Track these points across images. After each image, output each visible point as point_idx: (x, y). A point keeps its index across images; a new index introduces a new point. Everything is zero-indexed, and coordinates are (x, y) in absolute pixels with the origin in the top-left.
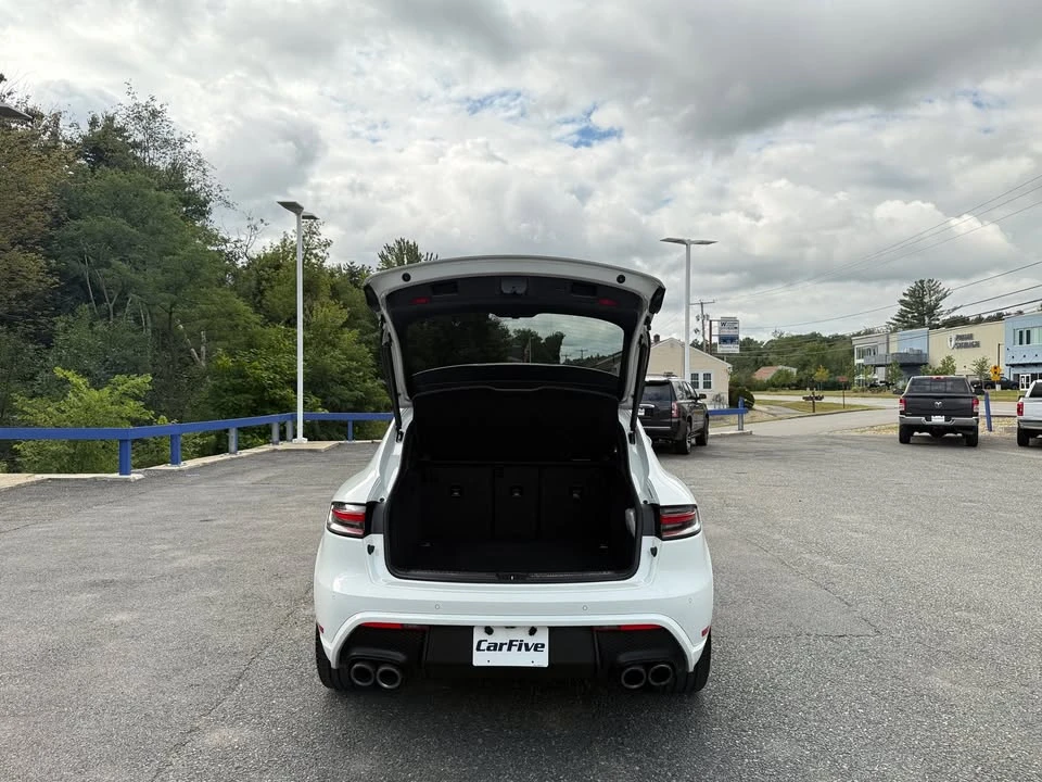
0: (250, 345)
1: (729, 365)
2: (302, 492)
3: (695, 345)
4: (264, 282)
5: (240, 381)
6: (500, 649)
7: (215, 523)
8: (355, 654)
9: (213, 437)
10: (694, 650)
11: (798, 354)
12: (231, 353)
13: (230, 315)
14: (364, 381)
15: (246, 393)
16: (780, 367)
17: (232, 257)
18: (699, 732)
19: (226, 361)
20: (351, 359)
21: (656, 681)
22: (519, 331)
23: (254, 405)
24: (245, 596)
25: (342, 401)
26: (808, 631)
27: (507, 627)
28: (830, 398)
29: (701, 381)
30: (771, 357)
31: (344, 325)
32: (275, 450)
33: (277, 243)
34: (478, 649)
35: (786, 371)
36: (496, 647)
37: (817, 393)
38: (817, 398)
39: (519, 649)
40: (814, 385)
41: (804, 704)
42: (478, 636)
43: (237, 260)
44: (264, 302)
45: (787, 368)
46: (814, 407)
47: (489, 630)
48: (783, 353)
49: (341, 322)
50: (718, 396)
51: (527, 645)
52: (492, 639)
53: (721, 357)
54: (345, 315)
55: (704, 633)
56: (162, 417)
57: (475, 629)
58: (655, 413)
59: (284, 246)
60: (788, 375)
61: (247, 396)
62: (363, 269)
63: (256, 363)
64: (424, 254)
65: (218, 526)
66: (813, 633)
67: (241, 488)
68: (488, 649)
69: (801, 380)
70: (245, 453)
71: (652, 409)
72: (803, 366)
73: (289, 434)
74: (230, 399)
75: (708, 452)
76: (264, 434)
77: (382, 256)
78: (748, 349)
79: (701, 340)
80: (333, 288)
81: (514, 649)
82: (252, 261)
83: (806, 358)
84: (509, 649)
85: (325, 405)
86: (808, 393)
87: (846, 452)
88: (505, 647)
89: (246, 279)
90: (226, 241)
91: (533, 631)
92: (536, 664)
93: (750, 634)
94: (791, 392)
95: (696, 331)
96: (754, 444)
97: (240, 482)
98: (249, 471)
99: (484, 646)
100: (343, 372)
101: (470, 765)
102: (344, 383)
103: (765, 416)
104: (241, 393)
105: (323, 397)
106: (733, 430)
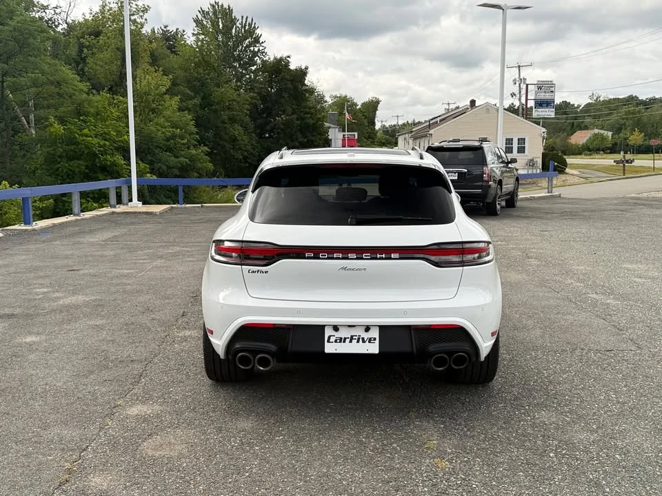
0: (79, 113)
1: (544, 130)
2: (149, 248)
3: (512, 109)
4: (85, 50)
5: (73, 147)
6: (344, 342)
7: (82, 272)
8: (237, 346)
9: (51, 201)
10: (485, 346)
11: (614, 118)
12: (62, 121)
13: (58, 82)
14: (188, 148)
15: (78, 159)
16: (596, 131)
17: (51, 24)
18: (488, 407)
19: (58, 128)
20: (175, 126)
21: (456, 365)
22: (336, 97)
23: (87, 171)
24: (127, 324)
25: (169, 167)
26: (582, 346)
27: (349, 326)
28: (642, 161)
29: (515, 146)
30: (588, 120)
31: (167, 92)
32: (113, 213)
33: (96, 9)
34: (328, 341)
35: (602, 135)
36: (342, 340)
37: (629, 156)
38: (627, 162)
39: (358, 342)
40: (628, 148)
41: (570, 391)
42: (328, 332)
43: (57, 26)
44: (86, 69)
45: (602, 132)
46: (624, 170)
47: (336, 328)
48: (599, 116)
49: (164, 90)
50: (532, 160)
51: (363, 339)
52: (338, 335)
53: (536, 122)
54: (166, 82)
55: (493, 334)
56: (4, 182)
57: (326, 328)
58: (467, 177)
59: (102, 12)
60: (603, 138)
61: (80, 162)
62: (177, 33)
63: (86, 131)
64: (239, 17)
65: (84, 275)
66: (587, 349)
67: (93, 244)
68: (336, 341)
69: (616, 144)
70: (88, 215)
71: (465, 173)
72: (617, 130)
73: (125, 197)
74: (64, 165)
75: (515, 214)
76: (100, 198)
77: (197, 21)
78: (565, 113)
79: (517, 104)
80: (152, 55)
81: (354, 341)
82: (71, 27)
83: (623, 122)
84: (351, 342)
85: (152, 172)
86: (620, 156)
87: (646, 211)
88: (348, 340)
89: (67, 45)
90: (45, 8)
91: (367, 329)
92: (370, 352)
93: (536, 349)
94: (605, 156)
95: (513, 95)
96: (562, 205)
97: (91, 240)
98: (95, 230)
99: (332, 339)
100: (168, 140)
101: (322, 423)
102: (169, 150)
103: (576, 180)
104: (74, 159)
105: (151, 163)
106: (543, 194)
